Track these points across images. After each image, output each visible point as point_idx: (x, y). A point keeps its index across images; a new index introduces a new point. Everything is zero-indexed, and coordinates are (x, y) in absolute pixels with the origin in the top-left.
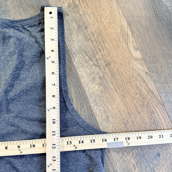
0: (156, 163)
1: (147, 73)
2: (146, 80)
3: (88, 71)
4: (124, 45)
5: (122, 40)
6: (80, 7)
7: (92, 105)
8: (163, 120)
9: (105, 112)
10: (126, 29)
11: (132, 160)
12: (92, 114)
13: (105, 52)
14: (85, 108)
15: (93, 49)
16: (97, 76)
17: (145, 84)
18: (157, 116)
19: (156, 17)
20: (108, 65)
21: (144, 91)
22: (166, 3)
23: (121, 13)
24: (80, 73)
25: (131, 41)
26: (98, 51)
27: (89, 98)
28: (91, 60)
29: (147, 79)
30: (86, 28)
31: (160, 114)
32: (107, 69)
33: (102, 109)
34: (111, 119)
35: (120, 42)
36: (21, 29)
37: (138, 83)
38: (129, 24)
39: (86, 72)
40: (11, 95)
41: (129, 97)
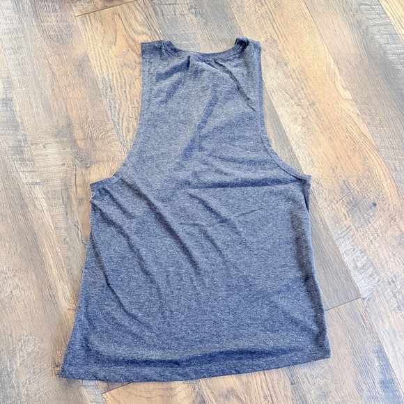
0: (371, 214)
1: (358, 115)
2: (358, 123)
3: (289, 111)
4: (331, 84)
5: (328, 78)
6: (278, 42)
7: (294, 147)
8: (378, 167)
9: (309, 155)
10: (332, 66)
11: (343, 209)
12: (294, 157)
13: (309, 90)
14: (286, 151)
15: (295, 87)
16: (300, 116)
17: (356, 126)
18: (371, 162)
19: (368, 54)
20: (312, 104)
21: (355, 134)
22: (379, 40)
23: (327, 50)
24: (280, 113)
25: (339, 79)
26: (300, 89)
27: (290, 139)
28: (292, 99)
29: (359, 121)
30: (286, 65)
31: (374, 160)
32: (311, 110)
33: (306, 152)
34: (316, 163)
35: (326, 80)
36: (213, 63)
37: (349, 126)
38: (336, 62)
39: (286, 112)
40: (204, 131)
41: (338, 140)
